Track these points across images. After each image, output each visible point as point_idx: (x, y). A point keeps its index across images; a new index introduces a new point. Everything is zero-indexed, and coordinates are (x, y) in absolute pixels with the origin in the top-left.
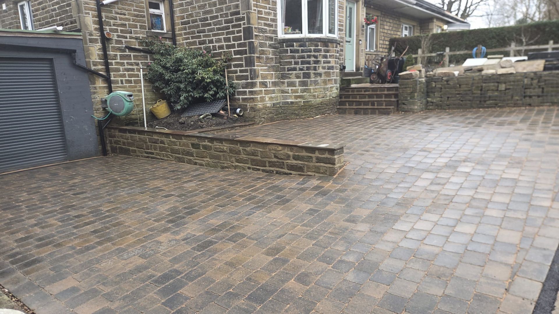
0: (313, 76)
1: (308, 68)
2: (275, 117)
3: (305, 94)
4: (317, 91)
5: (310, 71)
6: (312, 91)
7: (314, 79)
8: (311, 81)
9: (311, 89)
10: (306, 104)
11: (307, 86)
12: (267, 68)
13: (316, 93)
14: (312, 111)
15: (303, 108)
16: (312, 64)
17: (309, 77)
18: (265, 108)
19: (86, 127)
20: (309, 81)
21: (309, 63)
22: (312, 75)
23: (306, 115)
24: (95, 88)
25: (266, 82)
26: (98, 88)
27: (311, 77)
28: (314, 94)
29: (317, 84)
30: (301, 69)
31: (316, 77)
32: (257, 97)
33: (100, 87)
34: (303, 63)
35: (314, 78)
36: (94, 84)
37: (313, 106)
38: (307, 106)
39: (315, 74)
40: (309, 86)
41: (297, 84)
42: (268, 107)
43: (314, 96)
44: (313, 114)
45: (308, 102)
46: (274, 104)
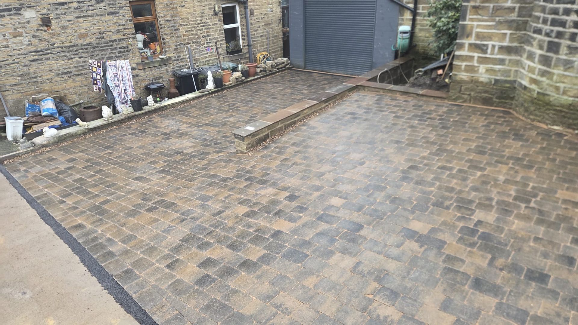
0: (565, 52)
1: (560, 35)
2: (495, 100)
3: (544, 79)
4: (565, 81)
5: (562, 41)
6: (555, 78)
7: (564, 57)
8: (558, 60)
9: (553, 74)
10: (541, 97)
11: (549, 66)
12: (494, 23)
13: (562, 85)
14: (548, 114)
15: (536, 104)
16: (570, 27)
17: (557, 52)
18: (475, 82)
19: (387, 54)
20: (554, 59)
21: (563, 24)
22: (564, 50)
23: (536, 115)
24: (403, 20)
25: (487, 46)
26: (405, 20)
27: (561, 52)
28: (558, 85)
29: (569, 68)
30: (548, 35)
31: (570, 53)
32: (460, 64)
33: (407, 19)
34: (554, 23)
35: (566, 54)
36: (403, 15)
37: (551, 106)
38: (541, 101)
39: (569, 47)
40: (552, 67)
41: (536, 60)
42: (482, 82)
43: (557, 89)
44: (547, 119)
45: (544, 95)
46: (496, 81)
